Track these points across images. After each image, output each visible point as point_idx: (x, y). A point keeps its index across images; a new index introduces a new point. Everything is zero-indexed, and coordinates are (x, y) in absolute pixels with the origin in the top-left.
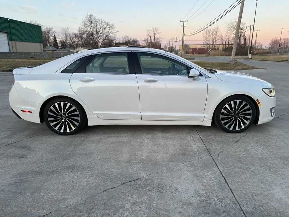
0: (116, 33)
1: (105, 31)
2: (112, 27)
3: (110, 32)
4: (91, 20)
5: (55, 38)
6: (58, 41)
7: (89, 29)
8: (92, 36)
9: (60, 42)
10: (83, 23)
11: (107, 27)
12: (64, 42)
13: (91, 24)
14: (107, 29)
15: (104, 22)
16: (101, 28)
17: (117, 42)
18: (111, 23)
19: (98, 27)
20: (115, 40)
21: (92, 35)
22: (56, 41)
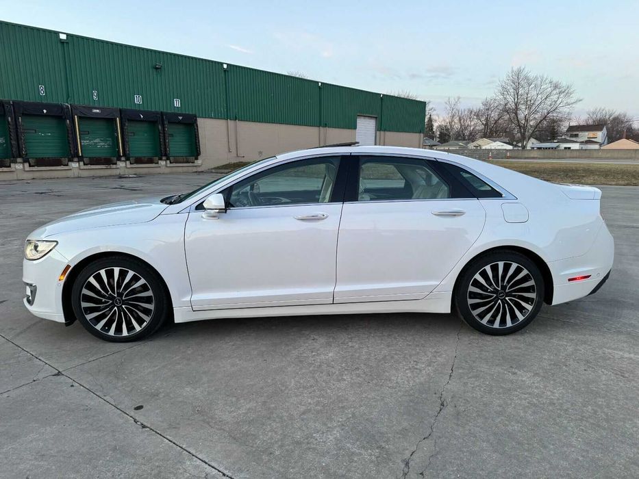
0: (574, 105)
1: (548, 102)
2: (566, 92)
3: (558, 102)
4: (518, 81)
5: (430, 120)
6: (435, 125)
7: (510, 99)
8: (516, 114)
9: (437, 127)
10: (500, 88)
11: (555, 92)
12: (447, 130)
13: (516, 90)
14: (554, 97)
15: (547, 81)
16: (539, 96)
17: (573, 124)
18: (564, 84)
19: (533, 93)
20: (570, 119)
21: (516, 111)
22: (432, 126)
